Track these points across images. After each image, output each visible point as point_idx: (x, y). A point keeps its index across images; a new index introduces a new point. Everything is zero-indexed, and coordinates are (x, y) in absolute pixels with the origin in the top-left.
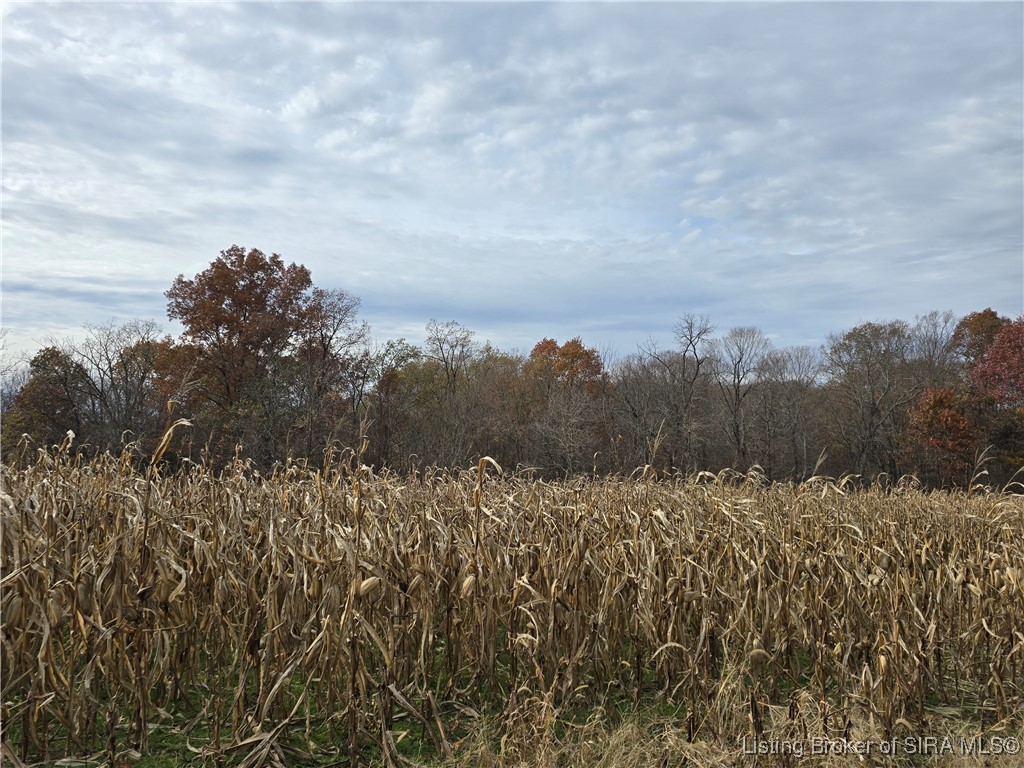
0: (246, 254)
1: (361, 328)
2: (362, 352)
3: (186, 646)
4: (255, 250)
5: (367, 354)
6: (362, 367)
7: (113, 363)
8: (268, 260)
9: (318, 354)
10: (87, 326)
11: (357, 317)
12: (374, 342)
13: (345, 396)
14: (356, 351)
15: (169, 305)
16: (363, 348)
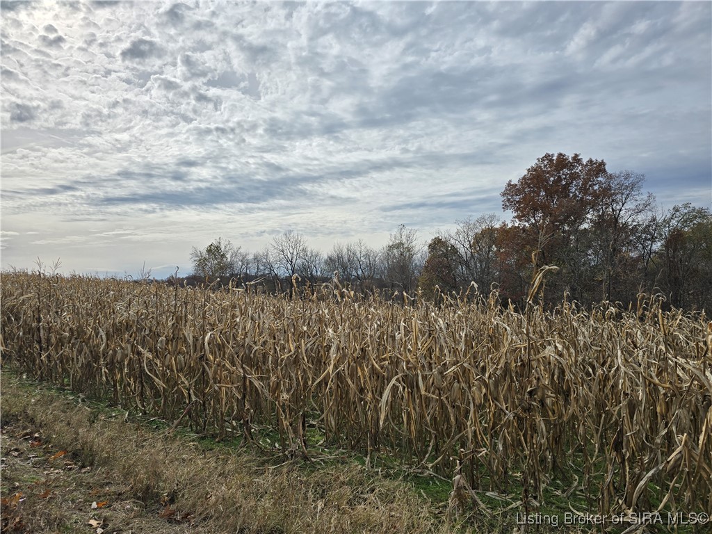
0: (555, 158)
1: (646, 198)
2: (650, 218)
3: (559, 434)
4: (560, 154)
5: (654, 219)
6: (650, 231)
7: (472, 243)
8: (570, 160)
9: (609, 224)
10: (457, 222)
11: (642, 191)
12: (660, 209)
13: (634, 255)
14: (643, 218)
15: (503, 201)
16: (650, 215)
